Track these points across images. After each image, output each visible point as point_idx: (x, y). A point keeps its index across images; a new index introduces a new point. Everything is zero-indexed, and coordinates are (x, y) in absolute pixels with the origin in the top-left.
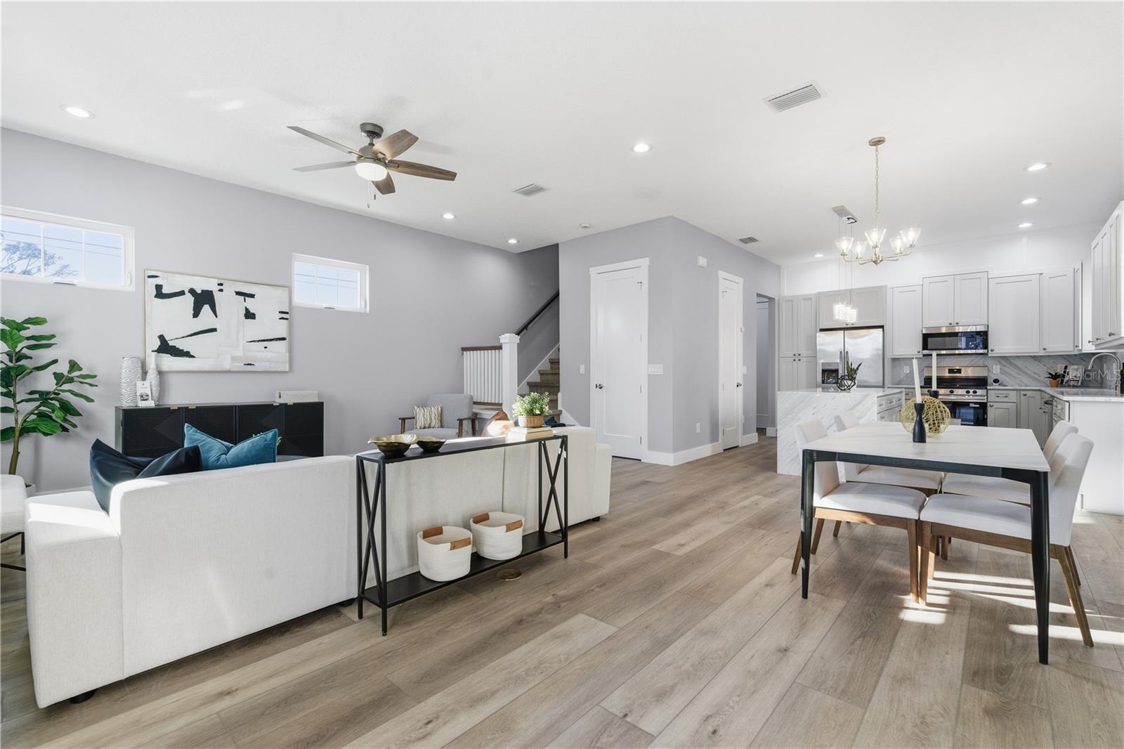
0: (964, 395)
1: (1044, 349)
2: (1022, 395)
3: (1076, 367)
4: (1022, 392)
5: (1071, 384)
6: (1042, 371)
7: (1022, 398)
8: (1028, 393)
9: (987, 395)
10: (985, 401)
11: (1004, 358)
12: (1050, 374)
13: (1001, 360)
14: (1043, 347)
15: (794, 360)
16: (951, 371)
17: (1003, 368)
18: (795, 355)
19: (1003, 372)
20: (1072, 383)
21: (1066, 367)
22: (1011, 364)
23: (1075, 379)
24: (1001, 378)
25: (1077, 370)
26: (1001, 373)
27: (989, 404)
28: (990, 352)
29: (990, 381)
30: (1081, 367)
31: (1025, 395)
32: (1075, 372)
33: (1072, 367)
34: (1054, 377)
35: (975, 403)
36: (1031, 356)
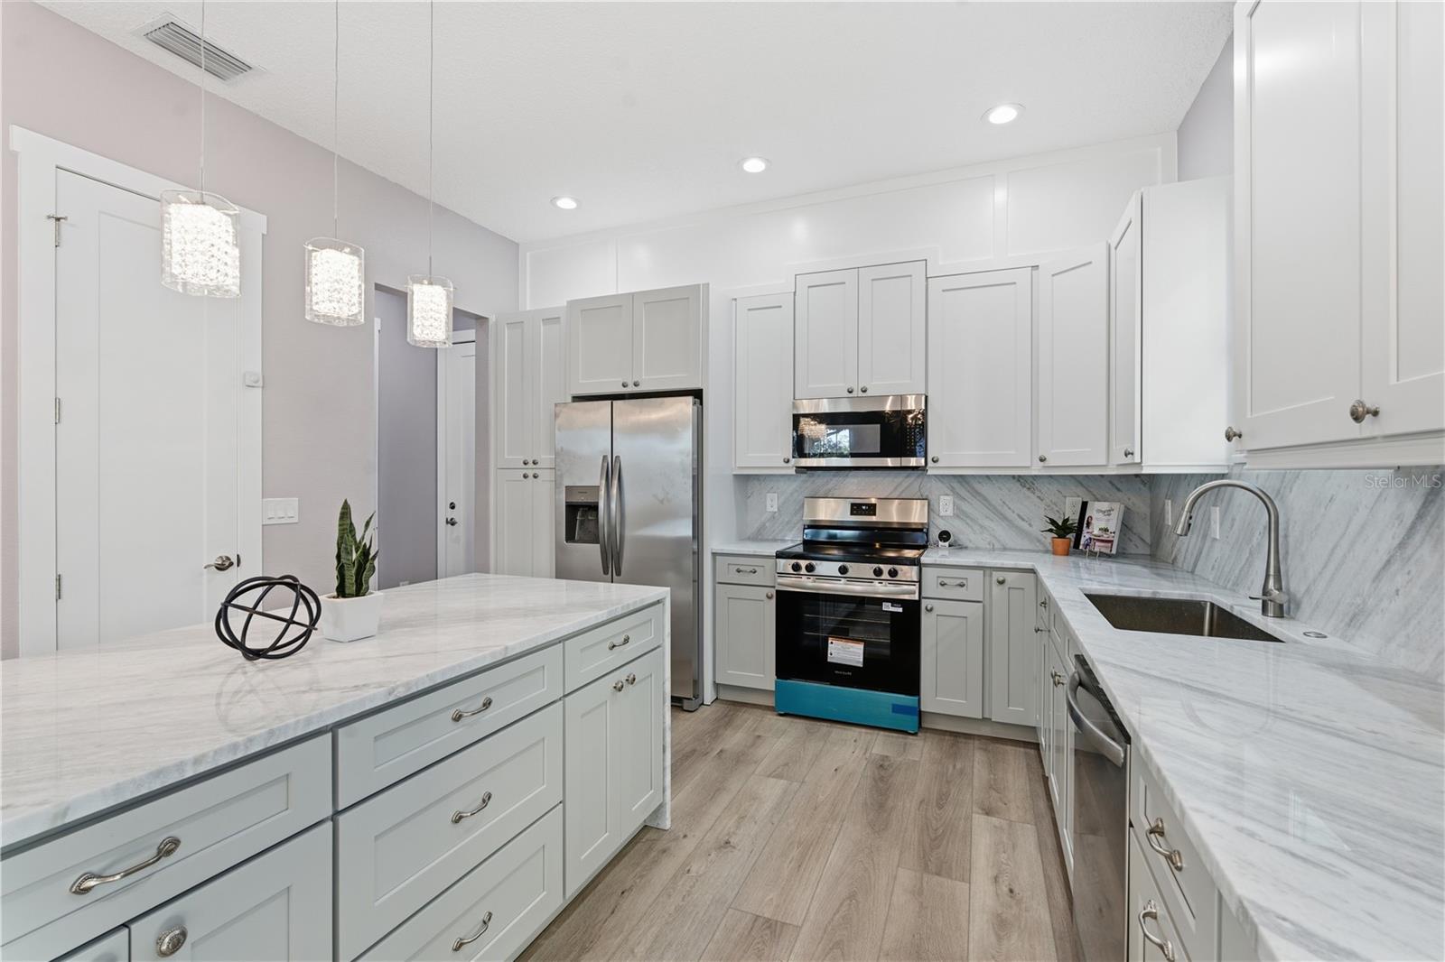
0: (870, 580)
1: (1042, 460)
2: (994, 579)
3: (1105, 506)
4: (998, 575)
5: (1097, 549)
6: (1035, 514)
7: (996, 589)
8: (1010, 577)
9: (920, 582)
10: (916, 597)
11: (962, 479)
12: (1053, 522)
13: (956, 485)
14: (1041, 453)
15: (525, 476)
16: (856, 509)
17: (959, 502)
18: (525, 463)
19: (959, 514)
20: (1098, 547)
21: (1084, 505)
22: (976, 494)
23: (1105, 537)
24: (953, 527)
25: (1108, 513)
26: (956, 516)
27: (924, 603)
28: (930, 463)
29: (934, 534)
30: (1116, 506)
31: (1001, 583)
32: (1104, 519)
33: (1098, 505)
34: (1061, 529)
35: (894, 602)
36: (1014, 477)
